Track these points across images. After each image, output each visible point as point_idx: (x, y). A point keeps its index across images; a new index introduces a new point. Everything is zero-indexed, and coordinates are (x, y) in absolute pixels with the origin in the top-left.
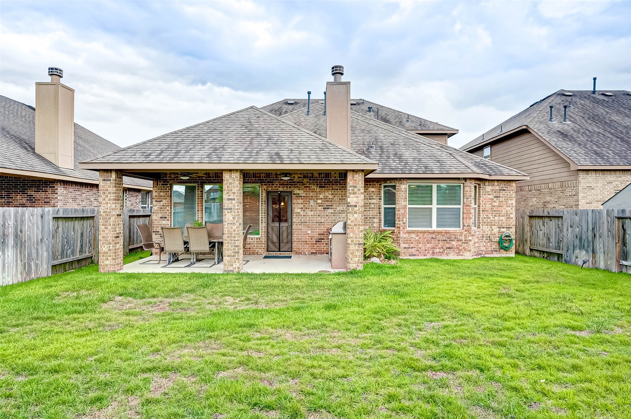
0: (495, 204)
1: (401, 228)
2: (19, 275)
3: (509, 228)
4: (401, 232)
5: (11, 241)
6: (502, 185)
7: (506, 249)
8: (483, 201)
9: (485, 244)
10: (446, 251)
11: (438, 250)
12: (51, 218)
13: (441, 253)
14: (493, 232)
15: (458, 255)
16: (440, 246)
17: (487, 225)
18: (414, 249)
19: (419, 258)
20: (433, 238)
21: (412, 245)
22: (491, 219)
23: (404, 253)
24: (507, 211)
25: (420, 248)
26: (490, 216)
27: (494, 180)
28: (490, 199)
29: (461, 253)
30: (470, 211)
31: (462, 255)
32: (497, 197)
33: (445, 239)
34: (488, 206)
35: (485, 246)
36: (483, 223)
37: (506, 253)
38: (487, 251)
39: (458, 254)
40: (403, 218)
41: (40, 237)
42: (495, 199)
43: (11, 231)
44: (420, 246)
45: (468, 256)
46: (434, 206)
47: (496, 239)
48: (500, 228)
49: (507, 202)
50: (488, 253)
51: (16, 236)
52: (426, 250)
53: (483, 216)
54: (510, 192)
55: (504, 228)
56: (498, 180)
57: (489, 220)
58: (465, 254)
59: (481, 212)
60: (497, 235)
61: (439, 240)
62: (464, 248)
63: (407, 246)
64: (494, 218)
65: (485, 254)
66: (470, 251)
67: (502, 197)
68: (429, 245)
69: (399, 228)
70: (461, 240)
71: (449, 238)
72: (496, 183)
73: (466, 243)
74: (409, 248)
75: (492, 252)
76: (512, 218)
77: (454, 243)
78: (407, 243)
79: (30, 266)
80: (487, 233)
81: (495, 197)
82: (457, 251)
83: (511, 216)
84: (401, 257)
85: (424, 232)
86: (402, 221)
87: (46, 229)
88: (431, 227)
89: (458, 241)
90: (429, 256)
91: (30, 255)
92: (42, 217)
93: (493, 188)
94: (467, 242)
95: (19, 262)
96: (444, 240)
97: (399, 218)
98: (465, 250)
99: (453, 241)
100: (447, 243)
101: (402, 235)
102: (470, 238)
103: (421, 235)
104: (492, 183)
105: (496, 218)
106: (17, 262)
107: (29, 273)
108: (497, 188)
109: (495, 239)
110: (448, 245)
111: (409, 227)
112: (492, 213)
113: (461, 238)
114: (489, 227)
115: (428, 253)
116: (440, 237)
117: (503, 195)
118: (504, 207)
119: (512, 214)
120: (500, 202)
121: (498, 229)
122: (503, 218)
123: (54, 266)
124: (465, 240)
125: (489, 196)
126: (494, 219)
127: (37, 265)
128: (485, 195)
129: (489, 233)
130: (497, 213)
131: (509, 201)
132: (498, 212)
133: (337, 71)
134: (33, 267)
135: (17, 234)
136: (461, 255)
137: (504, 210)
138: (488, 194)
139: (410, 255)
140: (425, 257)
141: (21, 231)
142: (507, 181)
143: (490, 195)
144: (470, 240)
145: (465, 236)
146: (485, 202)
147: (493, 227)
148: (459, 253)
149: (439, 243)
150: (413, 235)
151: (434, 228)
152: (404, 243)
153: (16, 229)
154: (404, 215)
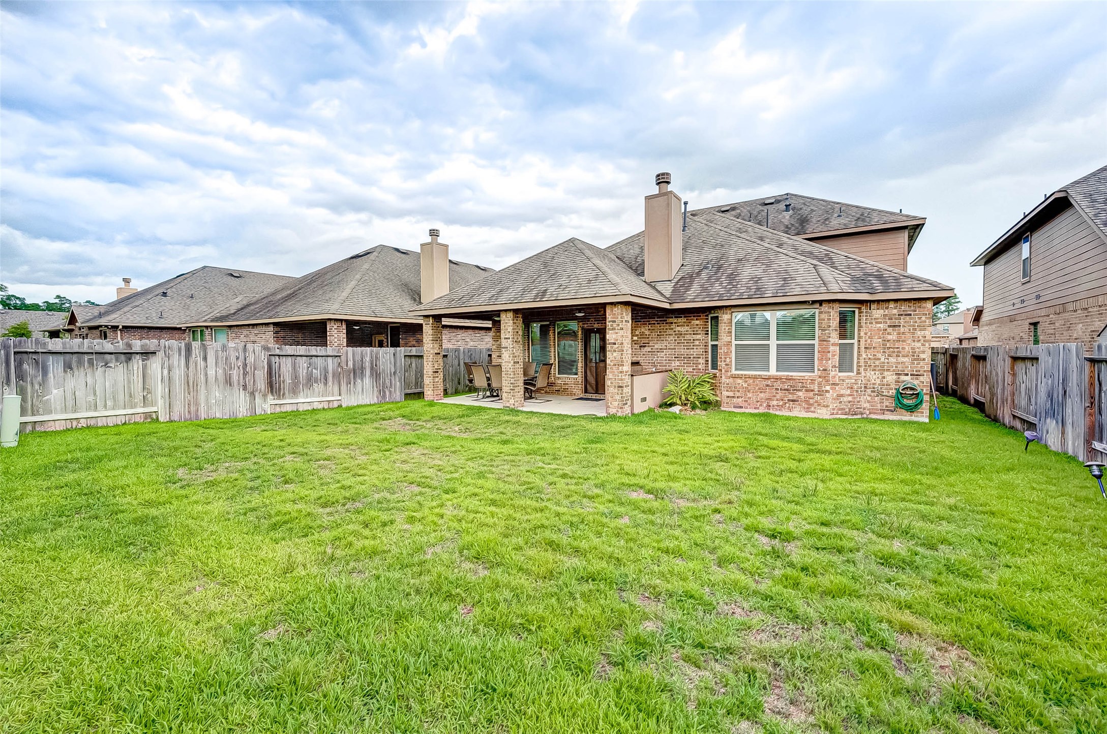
0: (890, 337)
1: (723, 371)
2: (376, 398)
3: (917, 375)
4: (723, 377)
5: (368, 372)
6: (904, 307)
7: (911, 409)
8: (866, 334)
9: (869, 398)
10: (787, 405)
11: (775, 403)
12: (402, 356)
13: (780, 407)
14: (885, 380)
15: (806, 412)
16: (778, 396)
17: (874, 370)
18: (740, 400)
19: (747, 411)
20: (767, 385)
21: (738, 394)
22: (882, 360)
23: (727, 403)
24: (913, 348)
25: (750, 398)
26: (879, 355)
27: (888, 301)
28: (879, 330)
29: (812, 409)
30: (828, 348)
31: (814, 412)
32: (894, 326)
33: (786, 387)
34: (877, 341)
35: (869, 402)
36: (866, 366)
37: (911, 416)
38: (873, 409)
39: (808, 410)
40: (726, 358)
41: (393, 370)
42: (890, 330)
43: (367, 365)
44: (750, 395)
45: (823, 413)
46: (773, 343)
47: (891, 391)
48: (900, 374)
49: (913, 333)
50: (875, 413)
51: (372, 368)
52: (757, 402)
53: (867, 355)
54: (920, 318)
55: (907, 375)
56: (896, 301)
57: (877, 363)
58: (819, 411)
59: (863, 349)
60: (893, 386)
61: (777, 389)
62: (816, 402)
63: (731, 394)
64: (888, 359)
65: (870, 413)
66: (828, 406)
67: (904, 326)
68: (762, 395)
69: (721, 370)
70: (812, 391)
71: (792, 387)
72: (892, 305)
73: (820, 395)
74: (733, 397)
75: (883, 411)
76: (924, 359)
77: (800, 394)
78: (731, 391)
79: (384, 392)
80: (873, 381)
81: (890, 326)
82: (806, 406)
83: (922, 356)
84: (722, 409)
85: (755, 377)
86: (725, 361)
87: (398, 364)
88: (769, 371)
89: (806, 391)
90: (762, 410)
91: (384, 384)
92: (394, 355)
93: (886, 312)
94: (821, 393)
95: (375, 388)
96: (785, 390)
97: (721, 358)
98: (819, 405)
99: (799, 390)
100: (790, 394)
101: (724, 379)
102: (828, 388)
103: (751, 381)
104: (885, 305)
105: (892, 360)
106: (373, 387)
107: (384, 396)
108: (895, 311)
109: (889, 392)
110: (791, 397)
111: (736, 369)
112: (884, 352)
113: (812, 387)
114: (877, 373)
115: (761, 405)
116: (778, 385)
117: (905, 322)
118: (909, 342)
119: (924, 352)
120: (899, 334)
121: (895, 377)
122: (905, 359)
123: (406, 394)
124: (819, 391)
125: (879, 325)
126: (886, 360)
127: (390, 392)
128: (871, 323)
129: (878, 382)
130: (894, 352)
131: (919, 333)
132: (896, 350)
133: (663, 180)
134: (387, 393)
135: (372, 367)
136: (812, 412)
137: (907, 347)
138: (877, 323)
139: (735, 407)
140: (756, 411)
141: (376, 365)
142: (915, 299)
143: (880, 323)
144: (827, 391)
145: (820, 384)
146: (871, 334)
147: (886, 373)
148: (808, 408)
149: (777, 393)
150: (739, 381)
151: (773, 371)
152: (727, 391)
153: (372, 364)
154: (727, 354)
